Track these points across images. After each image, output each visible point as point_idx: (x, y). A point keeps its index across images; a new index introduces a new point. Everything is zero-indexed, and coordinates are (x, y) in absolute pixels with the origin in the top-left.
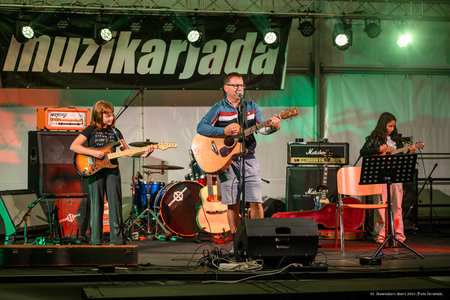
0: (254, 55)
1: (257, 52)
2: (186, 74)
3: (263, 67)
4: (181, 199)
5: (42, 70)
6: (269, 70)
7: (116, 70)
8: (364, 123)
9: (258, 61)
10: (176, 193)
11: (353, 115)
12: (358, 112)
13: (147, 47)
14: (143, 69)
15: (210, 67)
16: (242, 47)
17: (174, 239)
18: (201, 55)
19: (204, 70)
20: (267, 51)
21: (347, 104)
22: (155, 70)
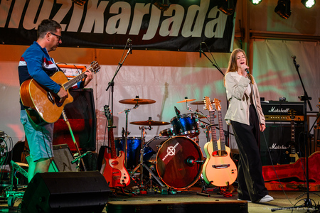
0: (207, 20)
1: (209, 17)
2: (149, 36)
3: (214, 31)
4: (174, 154)
5: (17, 27)
6: (220, 34)
7: (87, 29)
8: (286, 84)
9: (210, 26)
10: (169, 148)
11: (274, 77)
12: (279, 74)
13: (114, 9)
14: (111, 30)
15: (170, 29)
16: (198, 12)
17: (174, 193)
18: (163, 18)
19: (164, 33)
20: (217, 16)
21: (270, 67)
22: (122, 30)
